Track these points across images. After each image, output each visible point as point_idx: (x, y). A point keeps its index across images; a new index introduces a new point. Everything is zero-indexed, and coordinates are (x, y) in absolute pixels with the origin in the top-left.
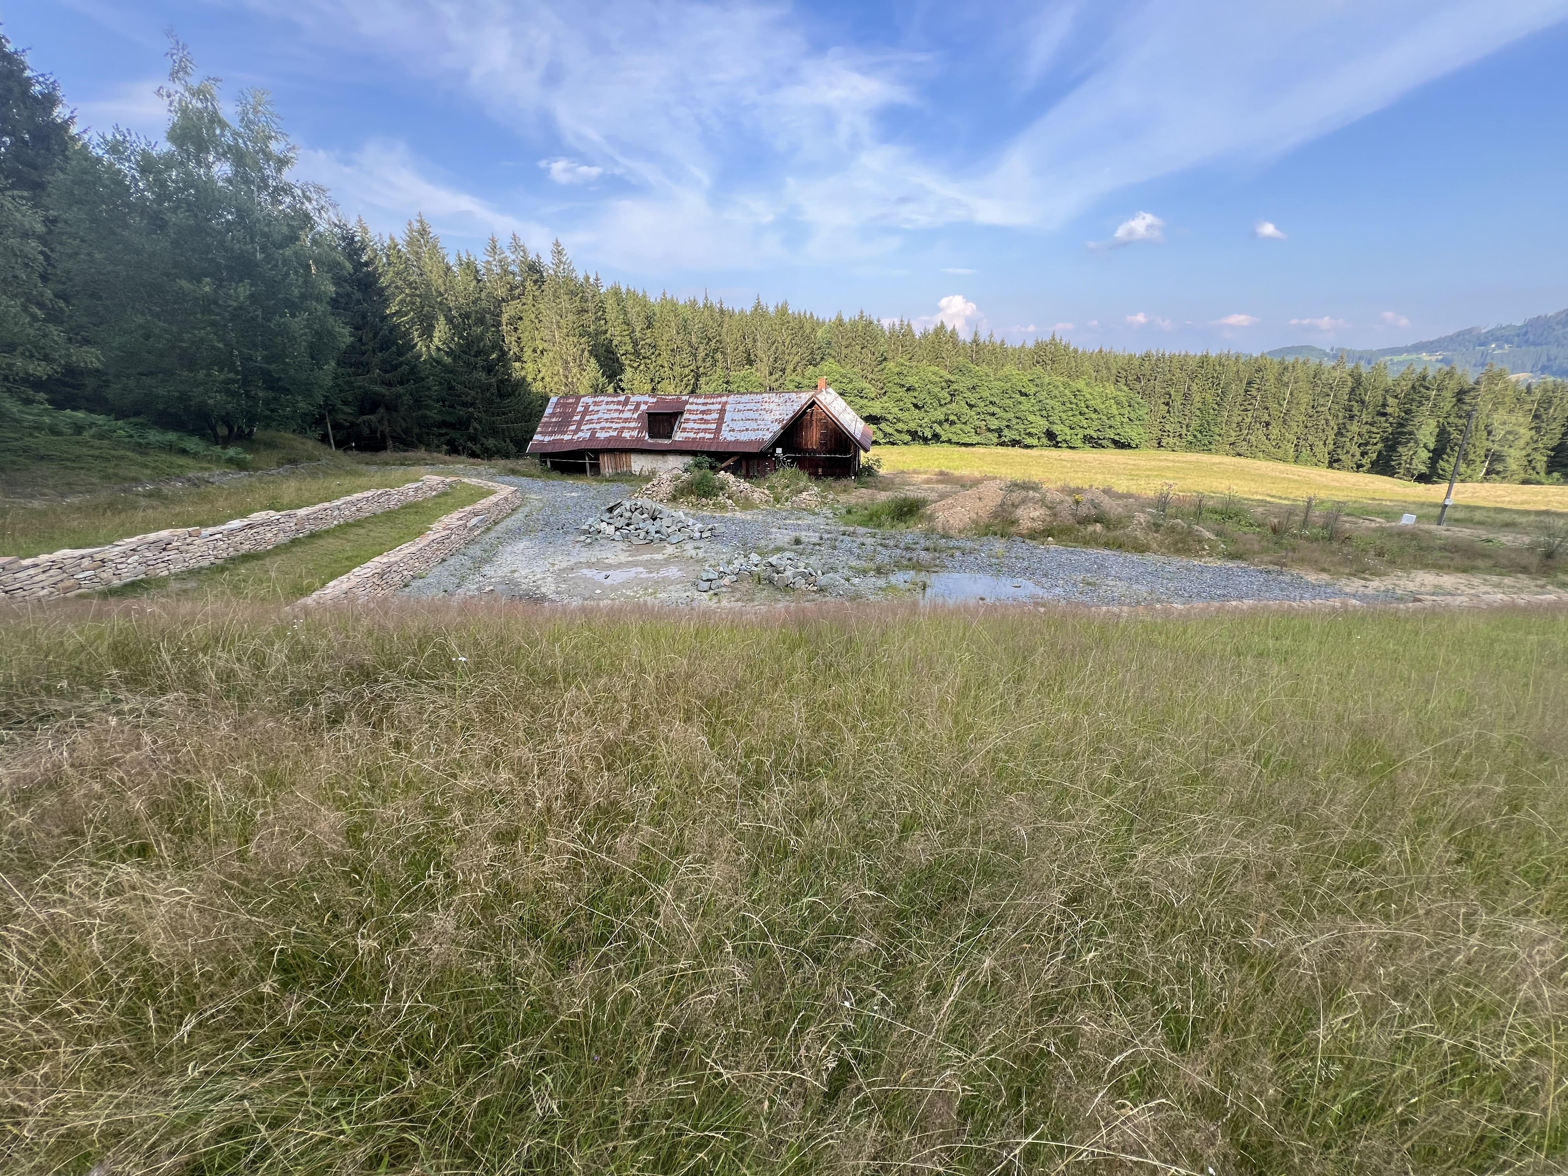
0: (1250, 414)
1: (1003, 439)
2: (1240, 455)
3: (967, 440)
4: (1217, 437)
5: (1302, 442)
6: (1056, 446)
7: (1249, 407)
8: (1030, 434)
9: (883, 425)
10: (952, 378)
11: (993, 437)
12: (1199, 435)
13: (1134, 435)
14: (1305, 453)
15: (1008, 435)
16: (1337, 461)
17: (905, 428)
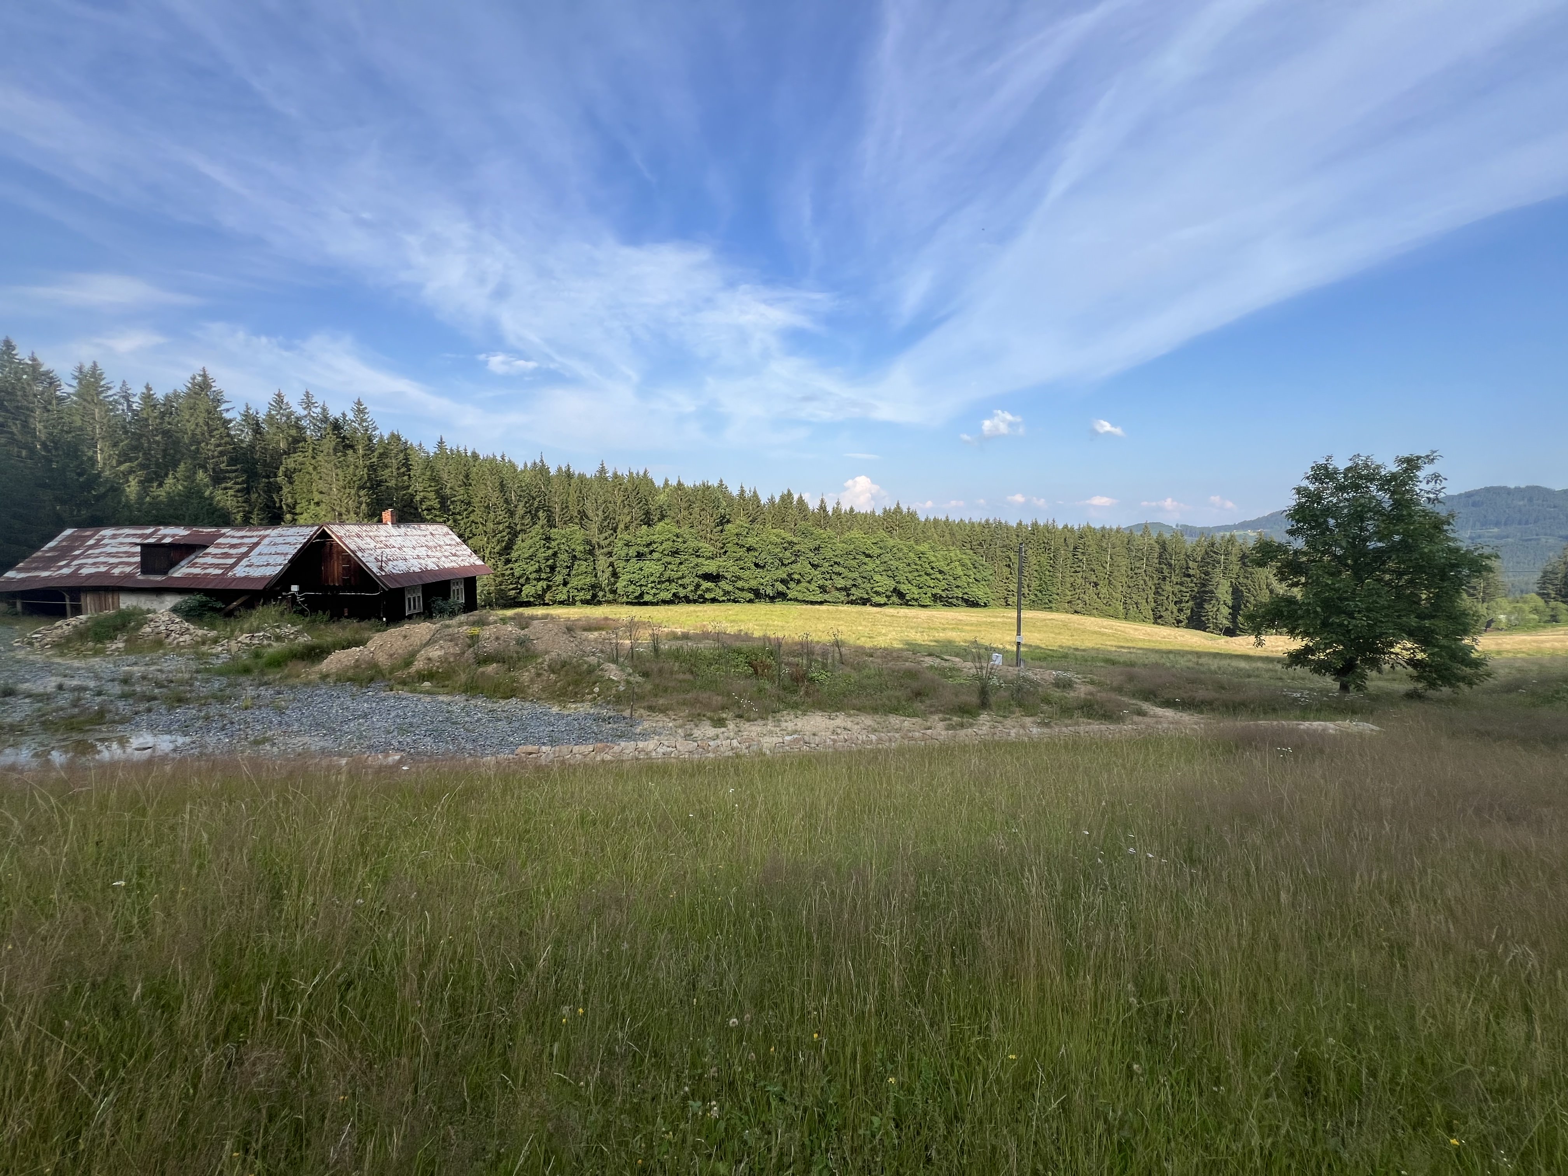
0: (1080, 575)
1: (851, 597)
2: (1076, 612)
3: (812, 598)
4: (1056, 596)
5: (1129, 601)
6: (907, 604)
7: (1078, 569)
8: (877, 593)
9: (722, 584)
11: (842, 596)
12: (1039, 594)
13: (980, 594)
14: (1133, 610)
15: (856, 593)
16: (1161, 617)
17: (747, 586)
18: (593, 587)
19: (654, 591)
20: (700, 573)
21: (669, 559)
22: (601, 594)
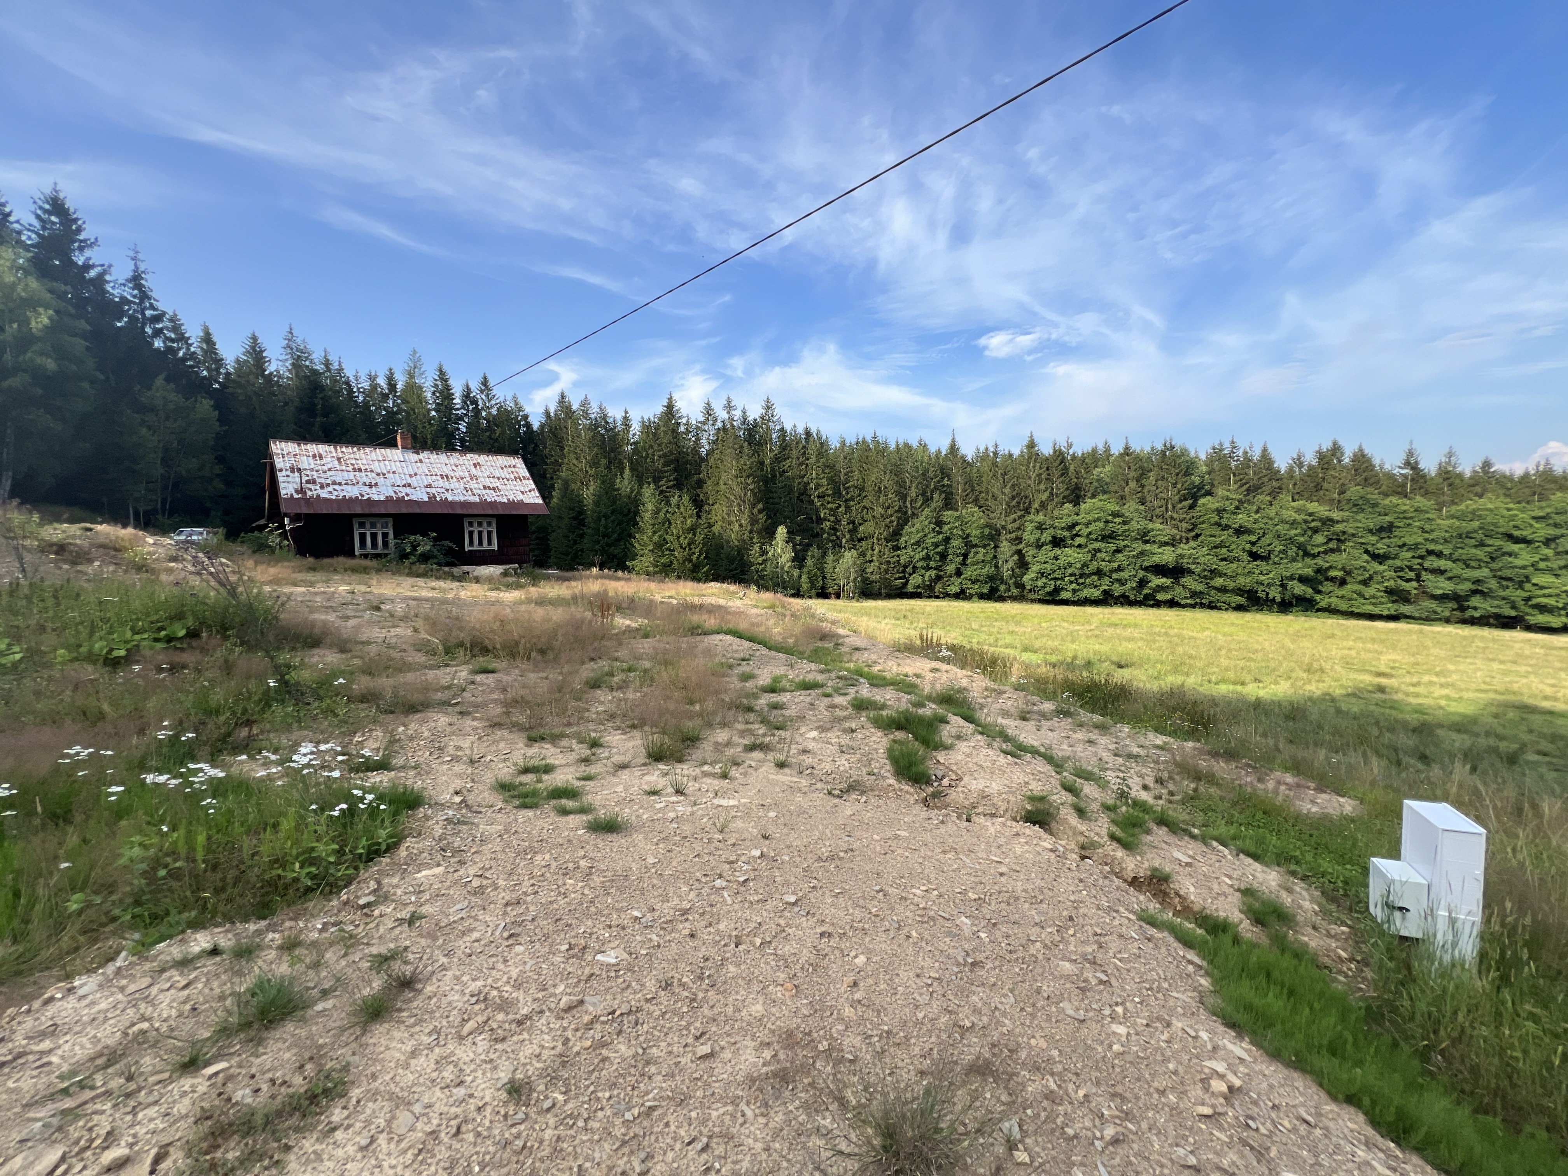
8: (1543, 608)
9: (1187, 581)
10: (1336, 515)
17: (1231, 584)
18: (991, 578)
19: (1074, 586)
20: (1146, 564)
21: (1097, 545)
22: (1002, 587)
